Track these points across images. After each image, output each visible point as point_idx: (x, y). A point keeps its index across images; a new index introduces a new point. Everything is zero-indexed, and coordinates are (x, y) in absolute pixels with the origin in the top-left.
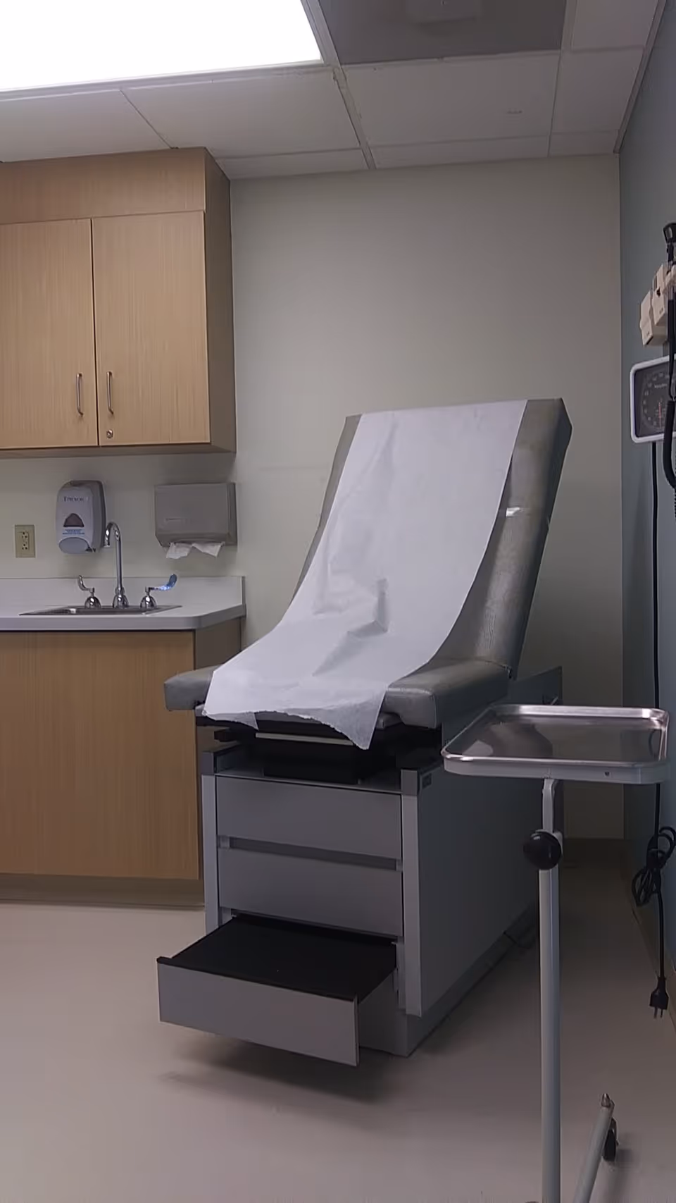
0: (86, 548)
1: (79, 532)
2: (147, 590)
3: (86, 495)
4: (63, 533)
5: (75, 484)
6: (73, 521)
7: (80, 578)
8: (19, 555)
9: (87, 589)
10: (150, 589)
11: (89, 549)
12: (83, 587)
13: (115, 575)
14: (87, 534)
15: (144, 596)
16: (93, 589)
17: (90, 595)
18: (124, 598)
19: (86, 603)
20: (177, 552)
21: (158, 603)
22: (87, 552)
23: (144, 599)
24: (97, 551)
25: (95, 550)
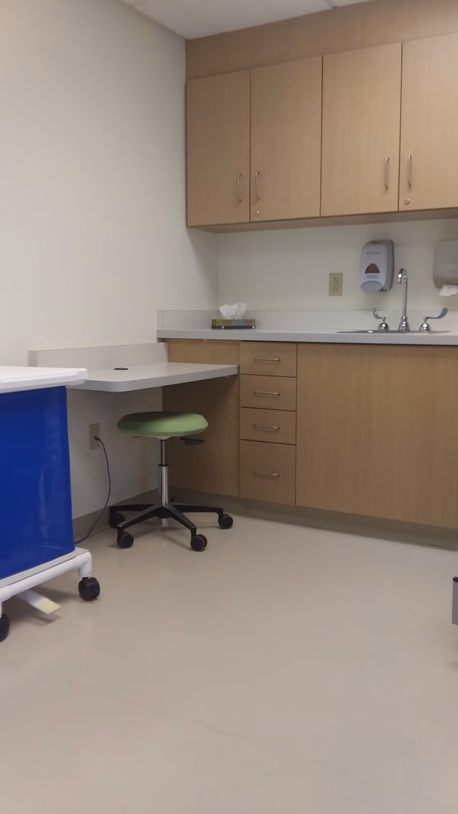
0: (380, 288)
1: (376, 277)
2: (425, 319)
3: (382, 250)
4: (364, 278)
5: (374, 243)
6: (372, 269)
7: (374, 311)
8: (331, 294)
9: (380, 318)
10: (428, 318)
11: (382, 290)
12: (377, 317)
13: (401, 307)
14: (382, 278)
15: (422, 323)
16: (385, 318)
17: (382, 322)
18: (407, 325)
19: (379, 328)
20: (447, 292)
21: (432, 329)
22: (379, 292)
23: (422, 325)
24: (387, 291)
25: (386, 290)
